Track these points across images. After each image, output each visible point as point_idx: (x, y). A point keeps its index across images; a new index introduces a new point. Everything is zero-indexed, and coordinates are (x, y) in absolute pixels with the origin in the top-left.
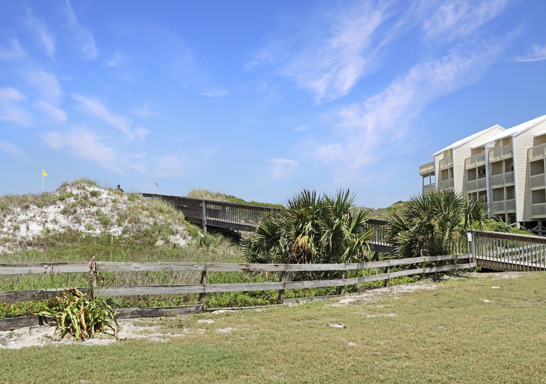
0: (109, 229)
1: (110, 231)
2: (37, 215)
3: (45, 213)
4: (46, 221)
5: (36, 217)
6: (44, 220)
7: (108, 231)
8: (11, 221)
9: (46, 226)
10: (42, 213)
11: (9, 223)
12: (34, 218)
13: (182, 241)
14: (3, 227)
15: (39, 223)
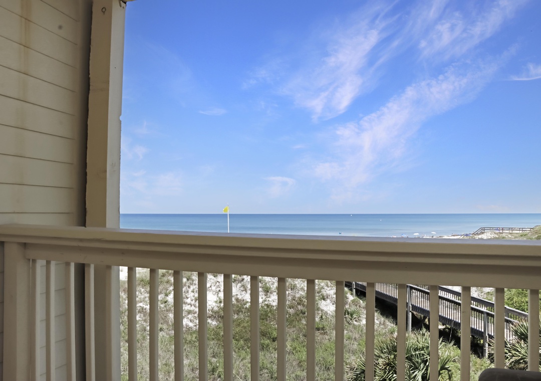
0: (269, 297)
1: (270, 299)
2: (213, 285)
3: (219, 282)
4: (219, 291)
5: (212, 287)
6: (218, 289)
7: (268, 299)
8: (193, 292)
9: (219, 295)
10: (216, 283)
11: (192, 294)
12: (210, 288)
13: (331, 307)
14: (187, 298)
15: (214, 293)
